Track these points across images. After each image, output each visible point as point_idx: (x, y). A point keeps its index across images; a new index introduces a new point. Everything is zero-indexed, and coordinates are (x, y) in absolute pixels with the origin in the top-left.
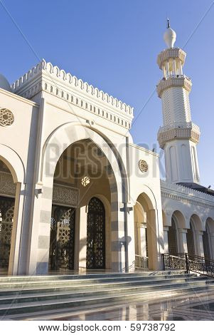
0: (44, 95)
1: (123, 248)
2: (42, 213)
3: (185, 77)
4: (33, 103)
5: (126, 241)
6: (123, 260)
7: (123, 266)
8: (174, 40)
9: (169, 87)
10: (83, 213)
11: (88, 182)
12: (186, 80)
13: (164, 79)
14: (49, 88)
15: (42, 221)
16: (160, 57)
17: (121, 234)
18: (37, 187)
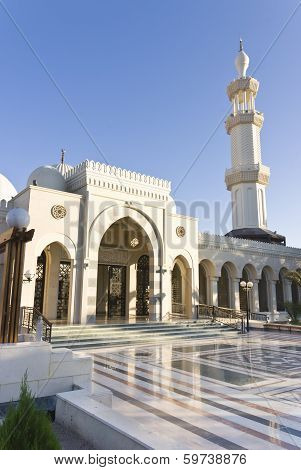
0: (89, 188)
1: (158, 303)
2: (90, 281)
3: (255, 111)
4: (80, 196)
5: (160, 298)
6: (158, 311)
7: (158, 316)
8: (246, 67)
9: (238, 124)
10: (133, 271)
11: (137, 243)
12: (256, 115)
13: (232, 115)
14: (92, 182)
15: (90, 286)
16: (229, 88)
17: (156, 291)
18: (85, 262)
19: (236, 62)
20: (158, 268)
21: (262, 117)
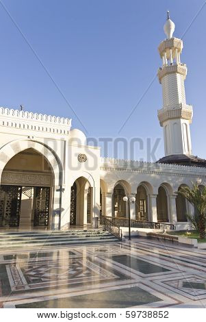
3: (178, 63)
9: (165, 75)
13: (161, 69)
16: (160, 48)
17: (56, 206)
19: (165, 27)
20: (59, 188)
21: (185, 67)
